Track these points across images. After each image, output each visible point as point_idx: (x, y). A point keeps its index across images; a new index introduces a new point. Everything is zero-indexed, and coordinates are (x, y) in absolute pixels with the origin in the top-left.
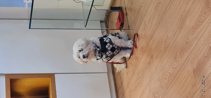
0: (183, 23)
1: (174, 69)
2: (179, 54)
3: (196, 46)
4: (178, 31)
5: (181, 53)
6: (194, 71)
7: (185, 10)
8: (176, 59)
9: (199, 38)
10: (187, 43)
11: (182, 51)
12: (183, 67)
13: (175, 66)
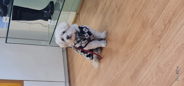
0: (124, 41)
1: (116, 77)
2: (120, 65)
3: (134, 57)
4: (120, 47)
5: (122, 64)
6: (131, 77)
7: (126, 31)
8: (117, 69)
9: (136, 51)
10: (126, 56)
11: (122, 62)
12: (123, 75)
13: (117, 74)
